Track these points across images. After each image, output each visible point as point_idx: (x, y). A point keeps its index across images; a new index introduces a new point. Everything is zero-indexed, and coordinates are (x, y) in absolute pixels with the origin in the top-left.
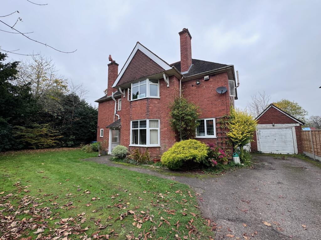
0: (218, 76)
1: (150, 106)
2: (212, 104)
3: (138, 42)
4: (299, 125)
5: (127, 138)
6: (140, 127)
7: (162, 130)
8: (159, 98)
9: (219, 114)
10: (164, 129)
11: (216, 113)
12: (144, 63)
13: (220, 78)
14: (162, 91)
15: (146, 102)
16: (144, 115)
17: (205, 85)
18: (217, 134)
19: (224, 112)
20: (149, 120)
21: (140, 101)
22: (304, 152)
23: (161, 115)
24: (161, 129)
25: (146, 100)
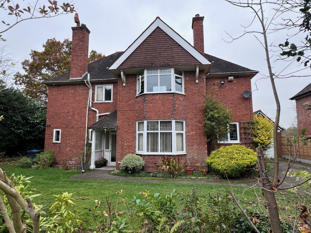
0: (242, 79)
1: (176, 104)
2: (235, 107)
3: (158, 18)
4: (279, 132)
5: (130, 144)
6: (161, 129)
7: (189, 134)
8: (184, 94)
9: (243, 118)
10: (192, 132)
11: (240, 118)
12: (169, 47)
13: (243, 81)
14: (189, 86)
15: (172, 98)
16: (168, 114)
17: (228, 86)
18: (241, 139)
19: (249, 117)
20: (176, 121)
21: (162, 96)
22: (283, 155)
23: (187, 115)
24: (186, 132)
25: (172, 95)
